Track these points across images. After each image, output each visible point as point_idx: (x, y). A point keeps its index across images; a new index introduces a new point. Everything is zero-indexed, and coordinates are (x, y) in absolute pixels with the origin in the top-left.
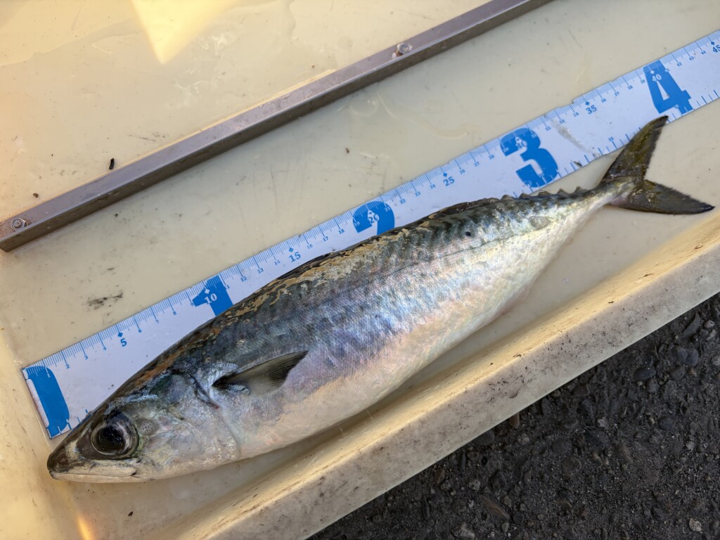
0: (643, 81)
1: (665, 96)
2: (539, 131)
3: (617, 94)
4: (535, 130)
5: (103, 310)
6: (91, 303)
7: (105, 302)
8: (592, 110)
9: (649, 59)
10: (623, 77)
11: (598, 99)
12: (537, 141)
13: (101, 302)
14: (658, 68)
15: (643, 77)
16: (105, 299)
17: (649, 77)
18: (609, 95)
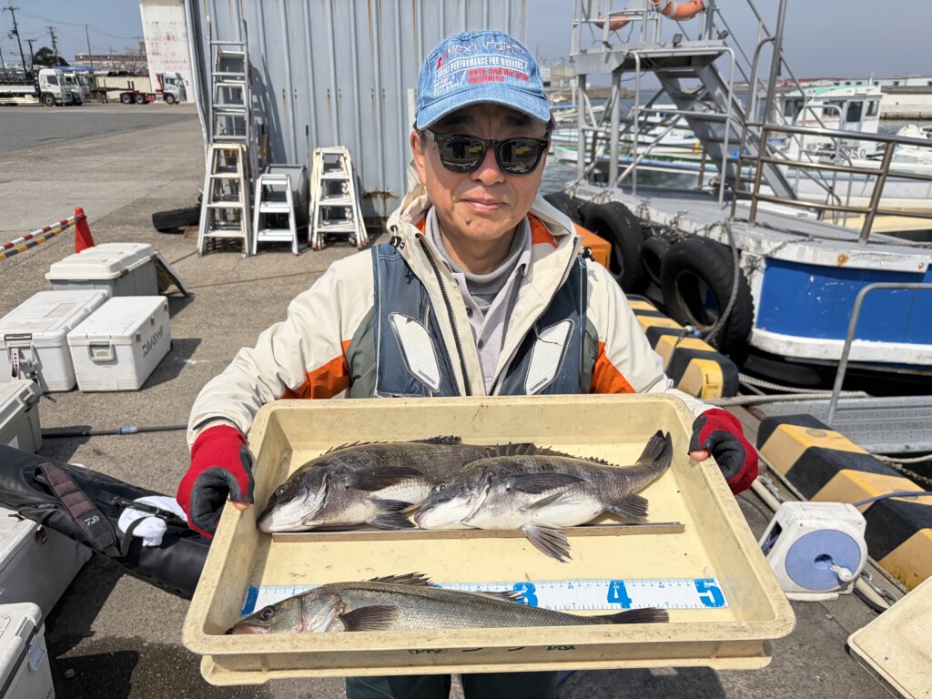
0: (607, 586)
1: (616, 596)
2: (537, 587)
3: (588, 585)
4: (536, 586)
5: (294, 578)
8: (570, 587)
9: (617, 577)
10: (598, 581)
11: (577, 584)
12: (534, 590)
13: (295, 575)
14: (621, 584)
15: (609, 584)
16: (298, 574)
17: (612, 584)
18: (584, 585)
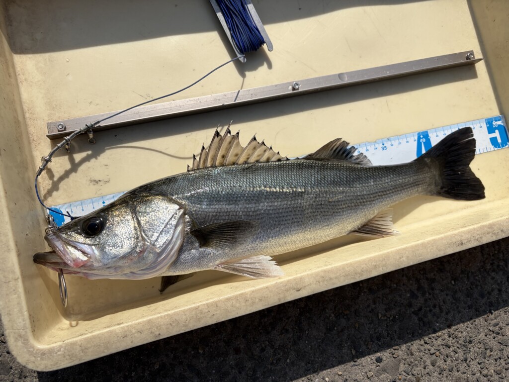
0: (415, 140)
1: (424, 151)
3: (400, 143)
5: (97, 186)
6: (91, 181)
7: (99, 182)
8: (384, 148)
9: (423, 129)
10: (406, 135)
11: (389, 143)
13: (97, 182)
14: (426, 135)
15: (416, 138)
16: (100, 181)
17: (419, 138)
18: (395, 143)
